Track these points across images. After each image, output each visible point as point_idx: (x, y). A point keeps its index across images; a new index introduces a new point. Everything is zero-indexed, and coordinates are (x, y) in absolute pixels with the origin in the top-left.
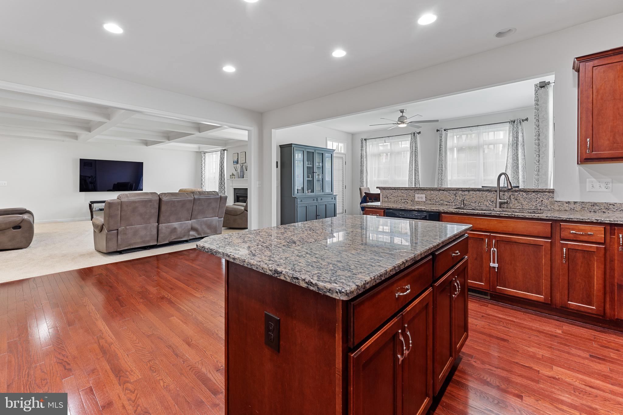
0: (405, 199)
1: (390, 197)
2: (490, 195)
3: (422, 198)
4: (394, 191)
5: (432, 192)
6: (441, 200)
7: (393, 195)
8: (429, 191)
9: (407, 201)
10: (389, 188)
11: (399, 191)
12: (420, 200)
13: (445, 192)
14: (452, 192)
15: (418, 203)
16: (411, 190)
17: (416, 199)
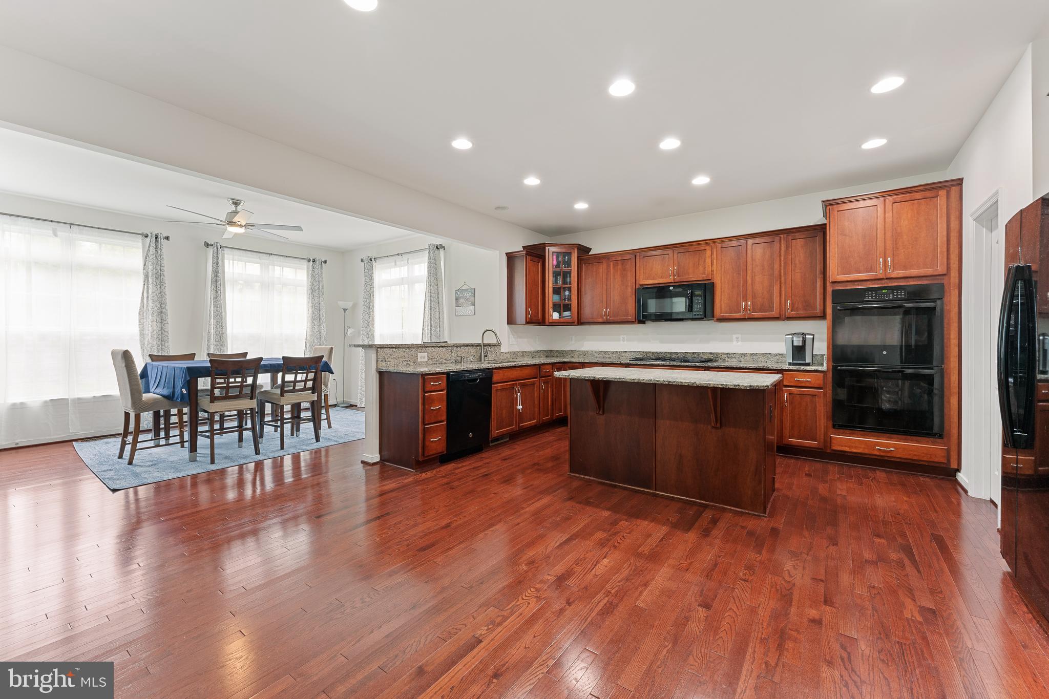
0: (407, 361)
1: (389, 360)
2: (472, 350)
3: (424, 357)
4: (394, 350)
5: (434, 349)
6: (441, 358)
7: (392, 357)
8: (431, 349)
9: (409, 363)
10: (390, 346)
11: (401, 350)
12: (423, 360)
13: (444, 349)
14: (449, 348)
15: (421, 364)
16: (414, 347)
17: (419, 360)
